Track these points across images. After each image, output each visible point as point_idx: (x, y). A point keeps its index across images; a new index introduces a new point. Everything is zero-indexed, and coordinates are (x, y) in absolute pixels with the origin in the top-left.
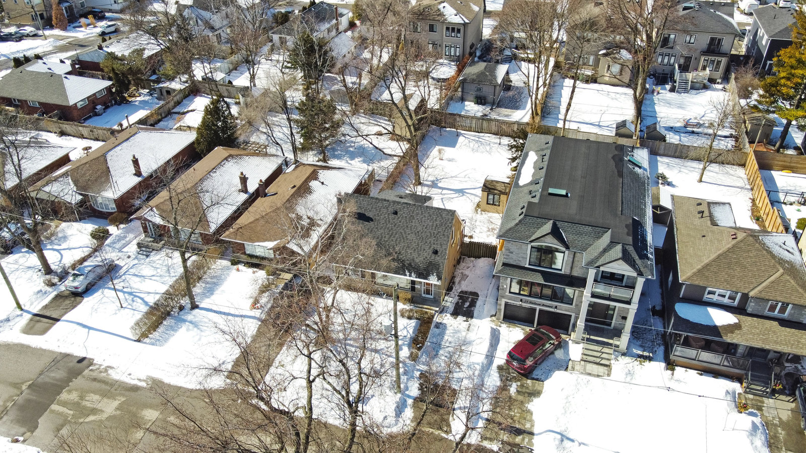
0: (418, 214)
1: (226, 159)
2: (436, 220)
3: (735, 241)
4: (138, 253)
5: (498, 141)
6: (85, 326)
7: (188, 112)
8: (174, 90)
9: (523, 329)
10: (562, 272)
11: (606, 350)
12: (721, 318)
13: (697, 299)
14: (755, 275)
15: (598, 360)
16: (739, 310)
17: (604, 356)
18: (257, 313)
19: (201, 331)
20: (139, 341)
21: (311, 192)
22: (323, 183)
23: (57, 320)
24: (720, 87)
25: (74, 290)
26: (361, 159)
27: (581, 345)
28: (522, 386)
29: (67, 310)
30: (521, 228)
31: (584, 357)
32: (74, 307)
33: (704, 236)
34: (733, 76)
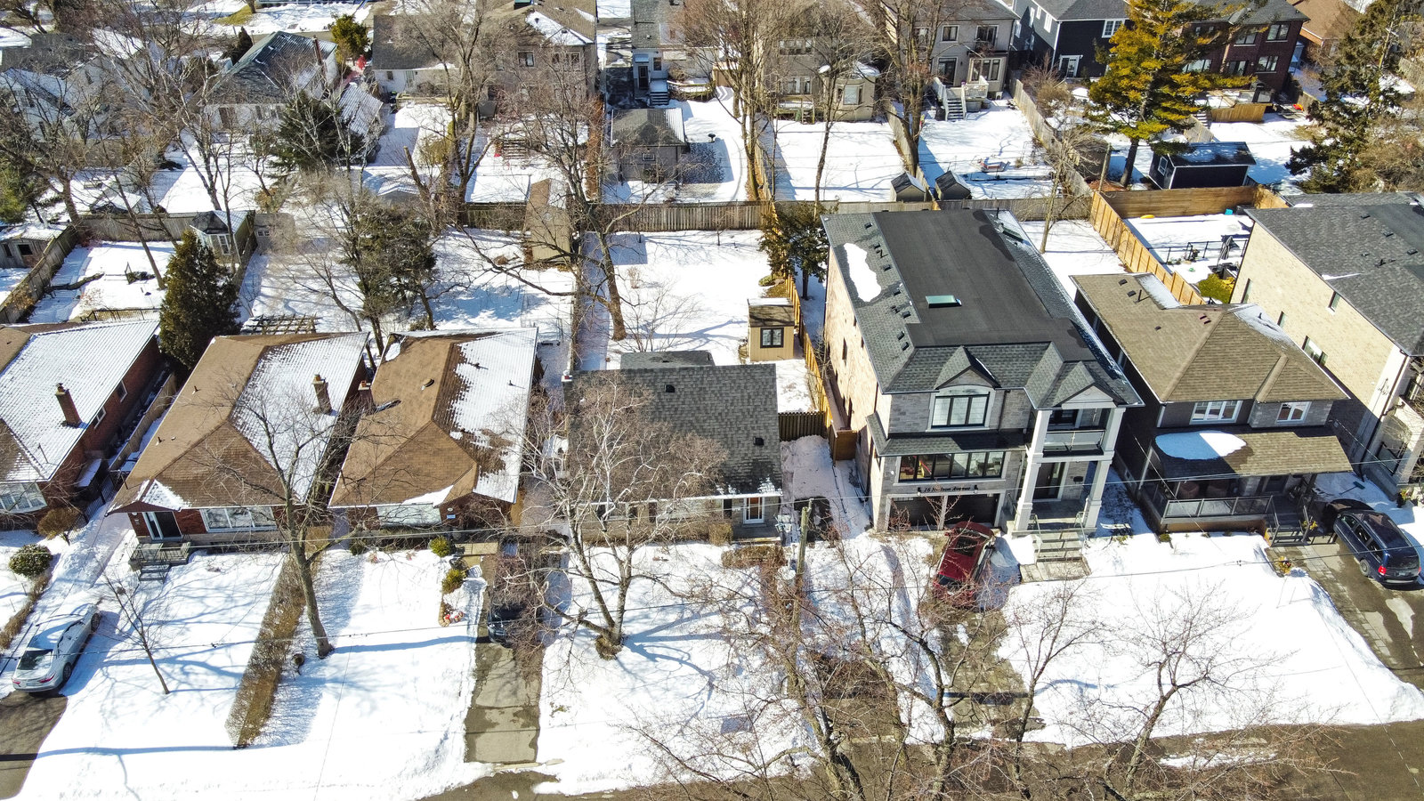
0: (711, 383)
1: (262, 356)
2: (746, 387)
3: (1209, 327)
4: (140, 580)
5: (715, 239)
6: (105, 752)
7: (87, 281)
8: (40, 243)
9: (925, 537)
10: (986, 428)
11: (1066, 536)
12: (1223, 444)
13: (1182, 425)
14: (1253, 370)
15: (1061, 554)
16: (1240, 427)
17: (1069, 545)
18: (459, 629)
19: (367, 690)
20: (242, 746)
21: (466, 387)
22: (477, 366)
23: (33, 757)
24: (1003, 103)
25: (38, 686)
26: (489, 313)
27: (1029, 538)
28: (971, 625)
29: (41, 733)
30: (915, 369)
31: (1042, 555)
32: (54, 721)
33: (1158, 328)
34: (1019, 84)
